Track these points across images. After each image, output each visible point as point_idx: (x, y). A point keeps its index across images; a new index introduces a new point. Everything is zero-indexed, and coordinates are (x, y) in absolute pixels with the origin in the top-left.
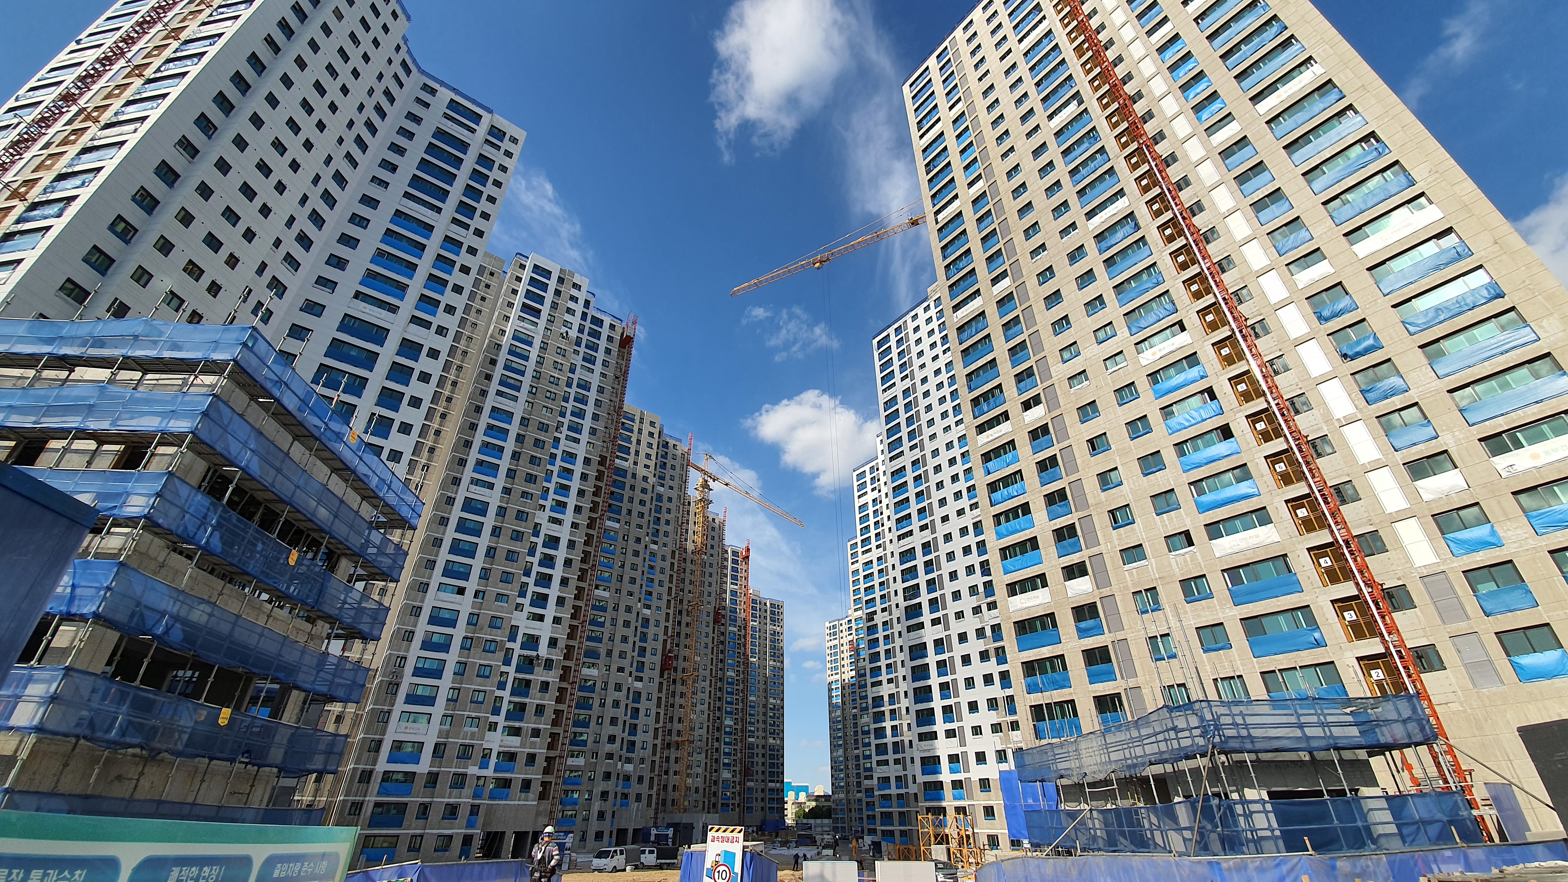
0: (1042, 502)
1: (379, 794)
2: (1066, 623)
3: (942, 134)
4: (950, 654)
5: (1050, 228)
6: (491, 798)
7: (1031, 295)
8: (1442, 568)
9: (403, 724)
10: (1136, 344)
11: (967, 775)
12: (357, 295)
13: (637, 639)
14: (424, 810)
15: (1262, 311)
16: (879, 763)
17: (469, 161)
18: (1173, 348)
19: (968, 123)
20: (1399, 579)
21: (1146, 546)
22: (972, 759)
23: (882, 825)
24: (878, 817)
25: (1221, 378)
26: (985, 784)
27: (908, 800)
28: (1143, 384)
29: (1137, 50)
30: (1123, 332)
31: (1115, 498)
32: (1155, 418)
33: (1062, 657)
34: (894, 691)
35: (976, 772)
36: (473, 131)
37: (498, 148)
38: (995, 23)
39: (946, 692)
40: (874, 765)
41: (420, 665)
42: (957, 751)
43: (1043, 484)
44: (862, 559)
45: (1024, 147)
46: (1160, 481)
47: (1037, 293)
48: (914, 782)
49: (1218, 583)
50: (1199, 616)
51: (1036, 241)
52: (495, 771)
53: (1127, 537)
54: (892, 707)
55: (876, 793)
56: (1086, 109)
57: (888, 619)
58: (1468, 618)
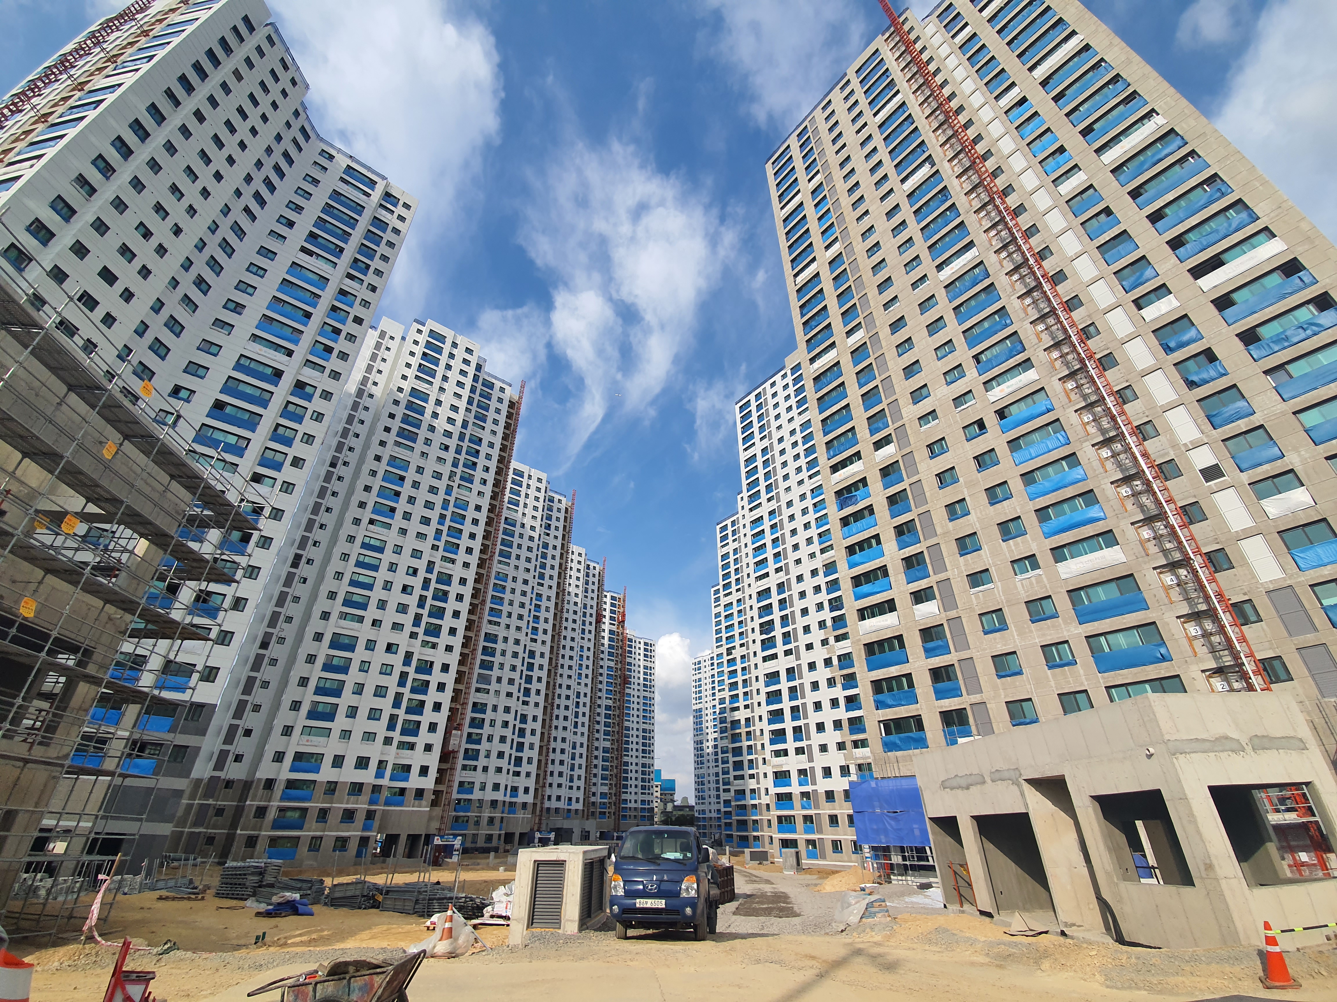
0: (892, 533)
1: (282, 799)
2: (914, 643)
3: (802, 204)
4: (801, 681)
5: (902, 281)
6: (387, 803)
7: (884, 343)
8: (1289, 582)
9: (305, 737)
10: (984, 383)
11: (814, 787)
12: (255, 337)
13: (525, 668)
14: (323, 814)
15: (1109, 345)
16: (736, 778)
17: (364, 222)
18: (1021, 385)
19: (826, 192)
20: (1245, 594)
21: (993, 571)
22: (819, 773)
23: (738, 831)
24: (735, 824)
25: (1068, 411)
26: (830, 795)
27: (761, 810)
28: (991, 421)
29: (986, 114)
30: (971, 372)
31: (963, 527)
32: (1002, 451)
33: (909, 676)
34: (750, 715)
35: (823, 785)
36: (368, 195)
37: (392, 212)
38: (852, 101)
39: (796, 714)
40: (732, 779)
41: (321, 685)
42: (806, 766)
43: (893, 517)
44: (724, 601)
45: (877, 210)
46: (1006, 510)
47: (888, 341)
48: (767, 793)
49: (1063, 603)
50: (1044, 635)
51: (889, 294)
52: (391, 779)
53: (974, 563)
54: (748, 730)
55: (733, 803)
56: (937, 171)
57: (745, 653)
58: (1316, 630)
